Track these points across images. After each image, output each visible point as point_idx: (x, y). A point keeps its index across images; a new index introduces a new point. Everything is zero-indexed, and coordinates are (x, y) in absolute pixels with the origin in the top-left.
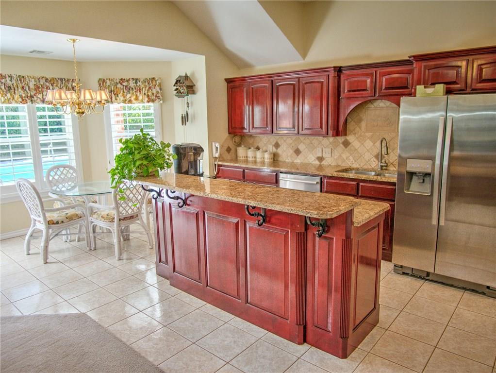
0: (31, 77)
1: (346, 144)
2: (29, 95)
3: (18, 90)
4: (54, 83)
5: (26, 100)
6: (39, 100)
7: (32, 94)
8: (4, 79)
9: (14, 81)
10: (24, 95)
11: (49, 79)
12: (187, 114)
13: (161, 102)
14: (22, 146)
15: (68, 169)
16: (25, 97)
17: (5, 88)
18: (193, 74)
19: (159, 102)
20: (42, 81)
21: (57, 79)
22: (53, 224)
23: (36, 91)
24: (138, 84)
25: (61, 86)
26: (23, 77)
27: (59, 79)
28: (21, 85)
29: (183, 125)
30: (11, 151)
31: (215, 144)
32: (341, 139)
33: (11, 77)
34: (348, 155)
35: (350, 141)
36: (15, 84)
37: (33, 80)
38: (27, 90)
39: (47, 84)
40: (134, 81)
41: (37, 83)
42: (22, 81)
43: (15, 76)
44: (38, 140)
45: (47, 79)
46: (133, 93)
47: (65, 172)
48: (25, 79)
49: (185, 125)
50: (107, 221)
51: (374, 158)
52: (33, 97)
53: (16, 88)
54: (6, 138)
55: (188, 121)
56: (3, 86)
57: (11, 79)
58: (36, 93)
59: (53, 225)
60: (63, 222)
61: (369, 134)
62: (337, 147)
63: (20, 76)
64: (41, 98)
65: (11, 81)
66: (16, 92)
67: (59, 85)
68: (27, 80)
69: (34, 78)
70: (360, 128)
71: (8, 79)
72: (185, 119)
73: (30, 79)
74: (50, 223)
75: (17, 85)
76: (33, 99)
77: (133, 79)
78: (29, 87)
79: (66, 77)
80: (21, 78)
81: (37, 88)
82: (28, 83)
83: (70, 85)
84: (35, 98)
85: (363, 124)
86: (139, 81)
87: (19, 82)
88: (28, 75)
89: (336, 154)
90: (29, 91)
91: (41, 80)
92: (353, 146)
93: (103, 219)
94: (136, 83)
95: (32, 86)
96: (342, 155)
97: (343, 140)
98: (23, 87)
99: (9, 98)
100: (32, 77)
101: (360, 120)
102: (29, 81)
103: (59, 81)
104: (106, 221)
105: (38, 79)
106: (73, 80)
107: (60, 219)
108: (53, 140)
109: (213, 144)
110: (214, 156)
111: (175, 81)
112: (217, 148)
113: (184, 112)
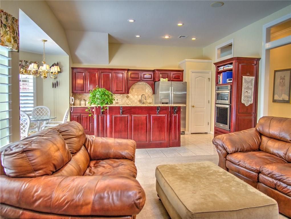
1: (128, 97)
12: (57, 82)
24: (27, 64)
29: (53, 87)
32: (125, 95)
34: (128, 101)
35: (129, 96)
40: (25, 62)
46: (24, 69)
49: (55, 87)
51: (138, 102)
55: (57, 86)
61: (136, 93)
62: (124, 98)
70: (133, 91)
72: (55, 85)
77: (25, 61)
85: (134, 90)
86: (28, 62)
89: (124, 101)
92: (130, 98)
94: (26, 63)
96: (126, 101)
97: (126, 95)
101: (133, 89)
109: (71, 97)
110: (71, 103)
111: (52, 65)
112: (72, 99)
113: (55, 81)
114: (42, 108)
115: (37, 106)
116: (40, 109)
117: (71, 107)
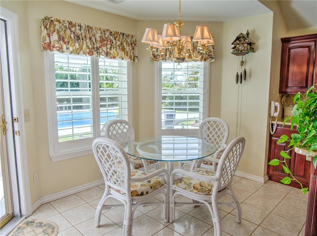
0: (97, 29)
2: (95, 46)
3: (86, 41)
4: (116, 37)
5: (93, 52)
6: (103, 53)
7: (98, 45)
8: (74, 28)
9: (82, 31)
10: (90, 47)
11: (113, 33)
12: (245, 72)
13: (213, 60)
14: (80, 100)
15: (124, 124)
16: (91, 48)
17: (74, 37)
18: (254, 31)
19: (210, 60)
20: (108, 34)
21: (120, 33)
22: (138, 195)
23: (102, 43)
25: (122, 40)
26: (91, 28)
27: (121, 33)
28: (88, 36)
29: (237, 83)
30: (72, 105)
31: (274, 103)
33: (80, 26)
36: (83, 34)
37: (99, 32)
38: (94, 41)
39: (111, 37)
41: (102, 36)
42: (90, 32)
43: (84, 26)
44: (98, 95)
45: (111, 32)
47: (122, 127)
48: (93, 30)
49: (241, 82)
50: (202, 193)
52: (99, 50)
53: (84, 38)
54: (68, 90)
55: (245, 79)
56: (73, 34)
57: (81, 28)
58: (102, 46)
59: (137, 197)
60: (147, 193)
63: (88, 26)
64: (105, 51)
65: (80, 30)
66: (84, 42)
67: (121, 39)
68: (95, 31)
69: (100, 30)
71: (78, 28)
72: (241, 78)
73: (97, 31)
74: (134, 194)
75: (86, 36)
76: (98, 51)
78: (96, 39)
79: (127, 33)
80: (89, 28)
81: (102, 40)
82: (95, 34)
83: (129, 41)
84: (101, 51)
87: (87, 32)
88: (96, 27)
90: (95, 43)
91: (106, 32)
93: (195, 191)
95: (98, 39)
98: (90, 39)
99: (77, 48)
100: (99, 29)
102: (96, 32)
103: (121, 36)
104: (200, 193)
105: (104, 31)
106: (132, 36)
107: (144, 189)
108: (108, 95)
109: (273, 103)
110: (272, 115)
111: (235, 38)
112: (276, 108)
113: (240, 71)
114: (216, 122)
115: (209, 117)
116: (213, 123)
117: (273, 122)
